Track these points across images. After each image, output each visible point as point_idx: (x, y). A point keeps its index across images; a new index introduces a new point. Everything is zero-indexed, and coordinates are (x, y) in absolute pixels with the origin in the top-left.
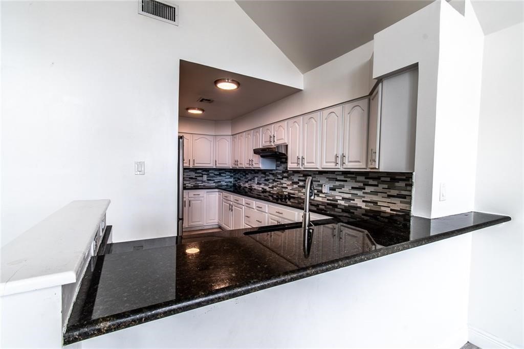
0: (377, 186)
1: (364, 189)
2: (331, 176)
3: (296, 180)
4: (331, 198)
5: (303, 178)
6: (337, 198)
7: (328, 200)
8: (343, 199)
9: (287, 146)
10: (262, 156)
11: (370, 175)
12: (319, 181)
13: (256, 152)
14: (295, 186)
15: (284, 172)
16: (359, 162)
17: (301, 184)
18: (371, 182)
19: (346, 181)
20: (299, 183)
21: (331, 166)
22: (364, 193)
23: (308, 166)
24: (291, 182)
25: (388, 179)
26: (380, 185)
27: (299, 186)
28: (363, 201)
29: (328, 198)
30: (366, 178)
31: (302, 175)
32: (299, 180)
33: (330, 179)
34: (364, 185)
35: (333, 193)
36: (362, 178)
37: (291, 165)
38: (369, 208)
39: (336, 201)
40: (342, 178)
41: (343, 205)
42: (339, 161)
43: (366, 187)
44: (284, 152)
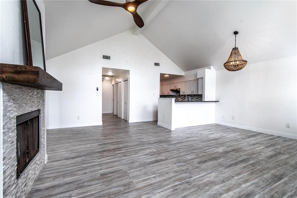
2: (191, 96)
3: (182, 98)
9: (180, 89)
10: (172, 91)
12: (188, 97)
13: (171, 90)
14: (182, 99)
15: (178, 96)
16: (196, 92)
17: (184, 98)
18: (200, 97)
21: (191, 93)
23: (186, 94)
31: (184, 96)
33: (191, 97)
35: (192, 100)
36: (198, 96)
37: (181, 94)
40: (194, 96)
42: (192, 93)
44: (179, 90)
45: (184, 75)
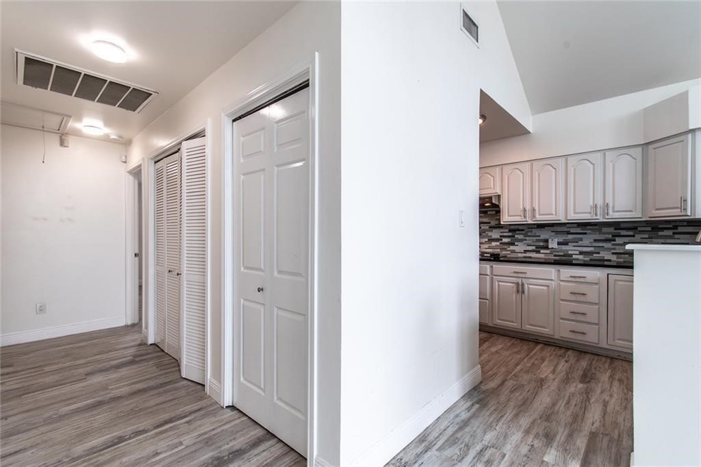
0: (633, 236)
1: (615, 240)
2: (559, 229)
4: (562, 254)
5: (510, 234)
6: (570, 252)
7: (555, 256)
8: (581, 253)
9: (499, 196)
11: (622, 226)
12: (539, 236)
16: (631, 211)
17: (505, 240)
18: (623, 233)
19: (585, 233)
20: (501, 240)
22: (613, 245)
23: (541, 218)
24: (487, 240)
25: (650, 229)
26: (636, 236)
27: (501, 243)
28: (613, 253)
29: (555, 253)
30: (615, 229)
31: (507, 231)
32: (501, 236)
33: (557, 233)
34: (613, 236)
35: (564, 247)
36: (612, 230)
38: (622, 260)
39: (571, 255)
40: (579, 230)
41: (581, 260)
43: (617, 239)
45: (530, 129)
